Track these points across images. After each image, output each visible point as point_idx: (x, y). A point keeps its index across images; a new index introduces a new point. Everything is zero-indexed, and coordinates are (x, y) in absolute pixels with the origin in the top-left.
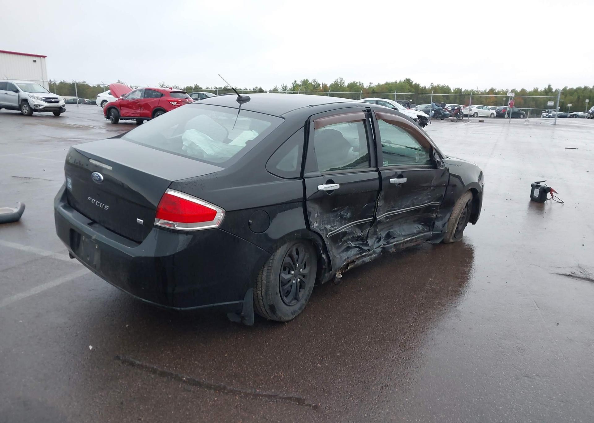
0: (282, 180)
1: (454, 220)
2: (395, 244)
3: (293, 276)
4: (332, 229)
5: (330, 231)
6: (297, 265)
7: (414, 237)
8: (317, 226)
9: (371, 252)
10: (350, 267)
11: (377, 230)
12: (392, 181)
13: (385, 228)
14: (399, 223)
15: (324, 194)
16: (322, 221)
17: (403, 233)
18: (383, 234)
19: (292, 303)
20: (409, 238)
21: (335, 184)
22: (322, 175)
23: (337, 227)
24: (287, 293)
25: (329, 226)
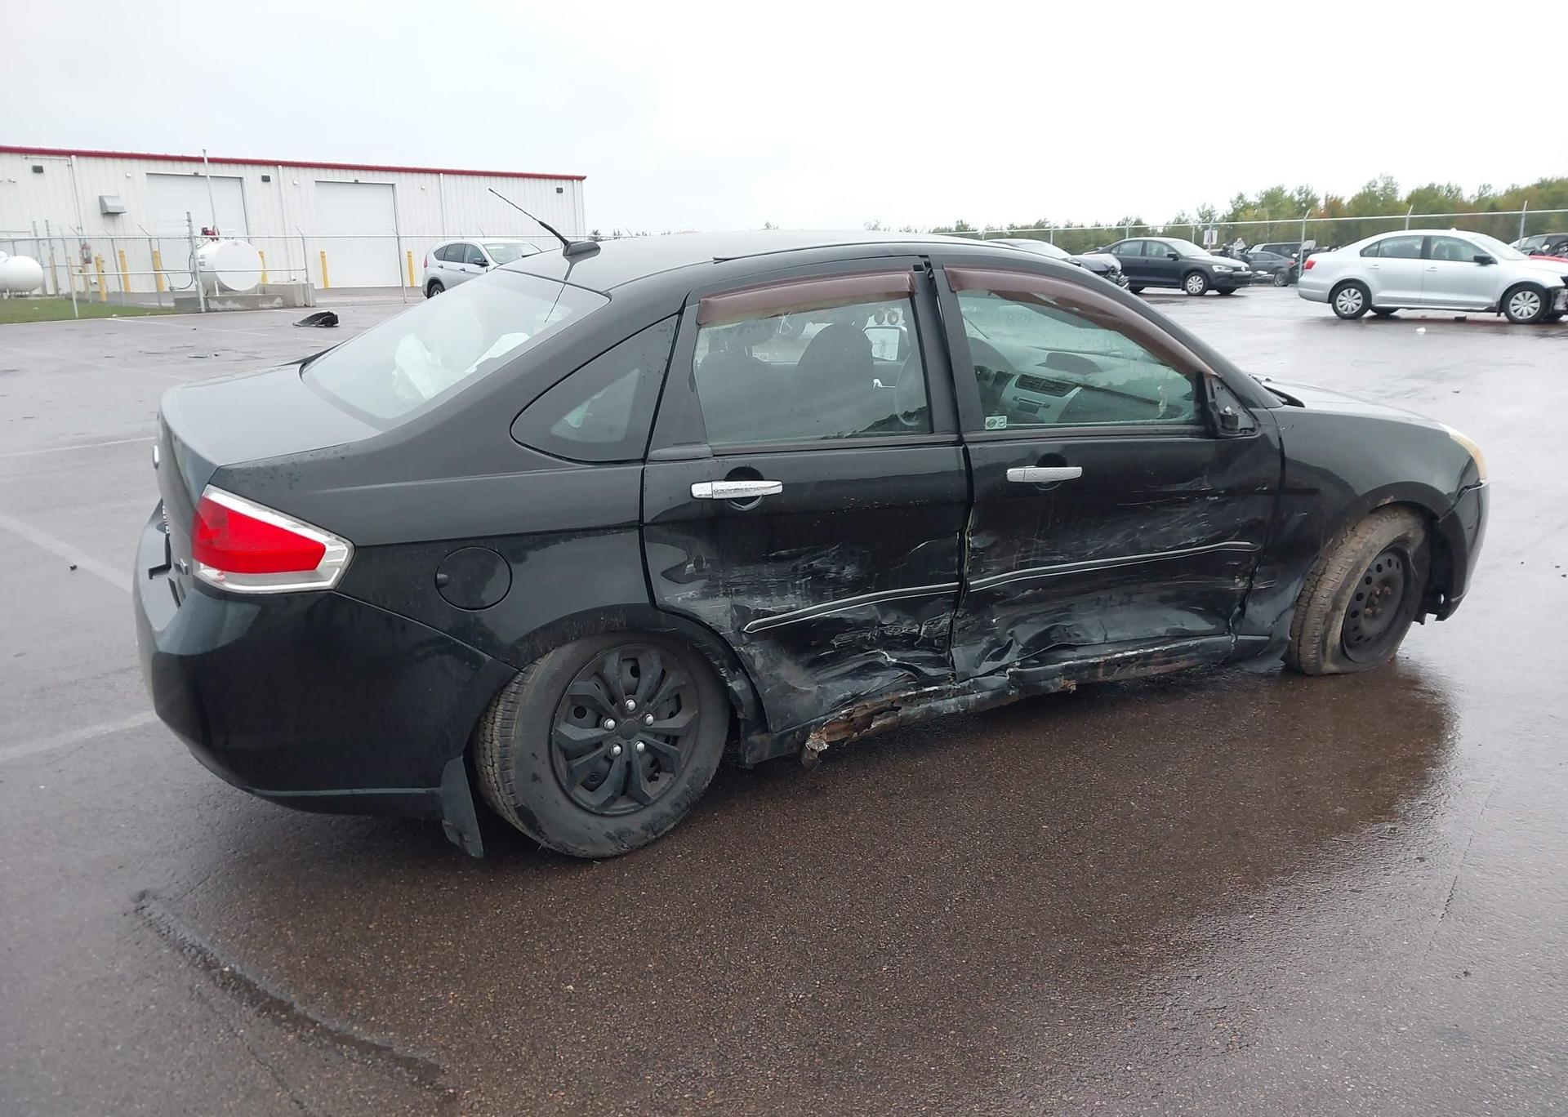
0: (566, 466)
1: (1329, 602)
2: (1067, 666)
3: (611, 735)
4: (770, 609)
5: (759, 614)
6: (631, 704)
7: (1156, 649)
8: (692, 599)
9: (966, 684)
10: (879, 723)
11: (994, 621)
12: (1014, 474)
13: (1033, 615)
14: (1097, 604)
15: (719, 508)
16: (724, 586)
17: (1112, 636)
18: (1025, 633)
19: (612, 807)
20: (1132, 651)
21: (762, 480)
22: (715, 456)
23: (794, 606)
24: (588, 780)
25: (759, 601)
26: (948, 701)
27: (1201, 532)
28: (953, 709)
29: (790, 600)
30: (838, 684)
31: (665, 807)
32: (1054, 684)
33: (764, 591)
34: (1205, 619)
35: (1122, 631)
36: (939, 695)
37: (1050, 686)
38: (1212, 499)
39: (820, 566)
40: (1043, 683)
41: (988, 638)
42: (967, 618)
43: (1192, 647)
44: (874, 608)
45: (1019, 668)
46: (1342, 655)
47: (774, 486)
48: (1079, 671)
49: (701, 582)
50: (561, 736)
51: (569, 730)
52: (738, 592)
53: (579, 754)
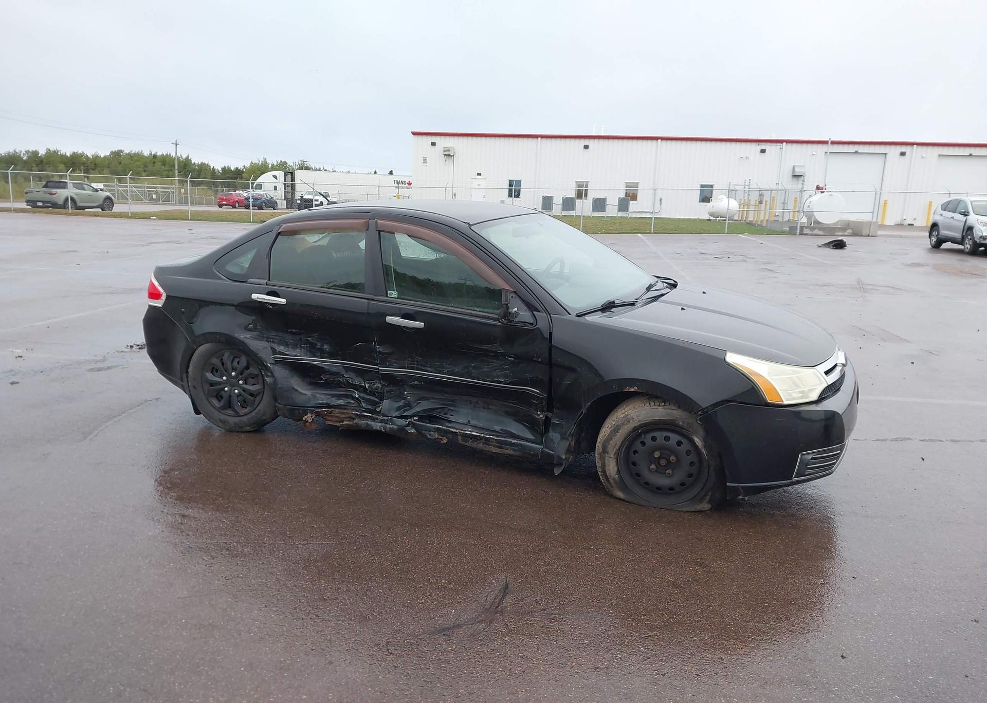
3: (225, 383)
4: (287, 353)
5: (280, 353)
6: (233, 374)
7: (491, 437)
8: (248, 338)
9: (386, 418)
10: (347, 422)
11: (406, 393)
12: (389, 319)
13: (433, 398)
14: (471, 404)
15: (262, 305)
16: (267, 338)
17: (473, 422)
18: (424, 406)
19: (225, 411)
20: (477, 433)
21: (279, 297)
22: (267, 285)
23: (298, 354)
24: (219, 397)
25: (282, 348)
26: (378, 424)
27: (506, 376)
28: (378, 429)
29: (297, 352)
30: (323, 397)
31: (245, 419)
32: (430, 435)
33: (286, 344)
34: (530, 432)
35: (479, 422)
36: (374, 419)
37: (427, 435)
38: (510, 359)
39: (311, 341)
40: (423, 432)
41: (404, 401)
42: (390, 387)
43: (514, 443)
44: (341, 367)
45: (415, 420)
46: (623, 487)
47: (283, 301)
48: (445, 433)
49: (256, 333)
50: (206, 375)
51: (209, 375)
52: (273, 342)
53: (212, 384)
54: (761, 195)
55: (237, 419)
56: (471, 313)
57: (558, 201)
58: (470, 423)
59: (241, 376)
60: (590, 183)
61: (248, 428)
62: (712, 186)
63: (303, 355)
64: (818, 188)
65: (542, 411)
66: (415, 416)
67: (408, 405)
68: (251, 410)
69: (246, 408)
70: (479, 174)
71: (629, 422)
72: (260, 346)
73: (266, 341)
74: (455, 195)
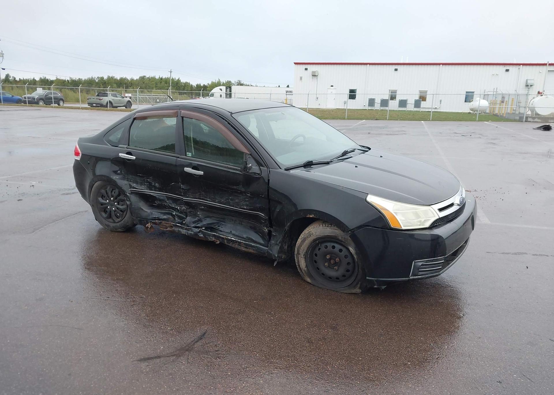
3: (108, 204)
4: (137, 188)
5: (134, 188)
6: (112, 199)
7: (241, 241)
8: (117, 179)
9: (188, 227)
10: (169, 229)
11: (198, 213)
12: (186, 169)
13: (213, 217)
14: (232, 221)
15: (124, 160)
16: (127, 178)
17: (233, 232)
18: (208, 221)
19: (108, 219)
20: (234, 238)
21: (132, 156)
22: (127, 148)
23: (143, 189)
24: (105, 212)
25: (135, 185)
26: (184, 230)
27: (247, 205)
28: (184, 233)
29: (143, 187)
30: (156, 213)
31: (118, 224)
32: (210, 238)
33: (137, 183)
34: (262, 239)
35: (236, 232)
36: (182, 228)
37: (209, 238)
38: (248, 195)
39: (149, 181)
40: (207, 236)
41: (197, 218)
42: (191, 209)
43: (253, 246)
44: (165, 197)
45: (203, 229)
46: (311, 276)
47: (134, 158)
48: (218, 238)
49: (121, 176)
50: (98, 199)
51: (100, 199)
52: (130, 181)
53: (102, 205)
54: (503, 98)
55: (114, 225)
56: (228, 167)
57: (378, 101)
58: (231, 233)
59: (115, 200)
60: (398, 91)
61: (120, 230)
62: (473, 92)
63: (145, 189)
64: (539, 93)
65: (267, 227)
66: (203, 227)
67: (200, 220)
68: (121, 219)
69: (119, 218)
70: (332, 86)
71: (310, 236)
72: (123, 184)
73: (127, 180)
74: (317, 98)
